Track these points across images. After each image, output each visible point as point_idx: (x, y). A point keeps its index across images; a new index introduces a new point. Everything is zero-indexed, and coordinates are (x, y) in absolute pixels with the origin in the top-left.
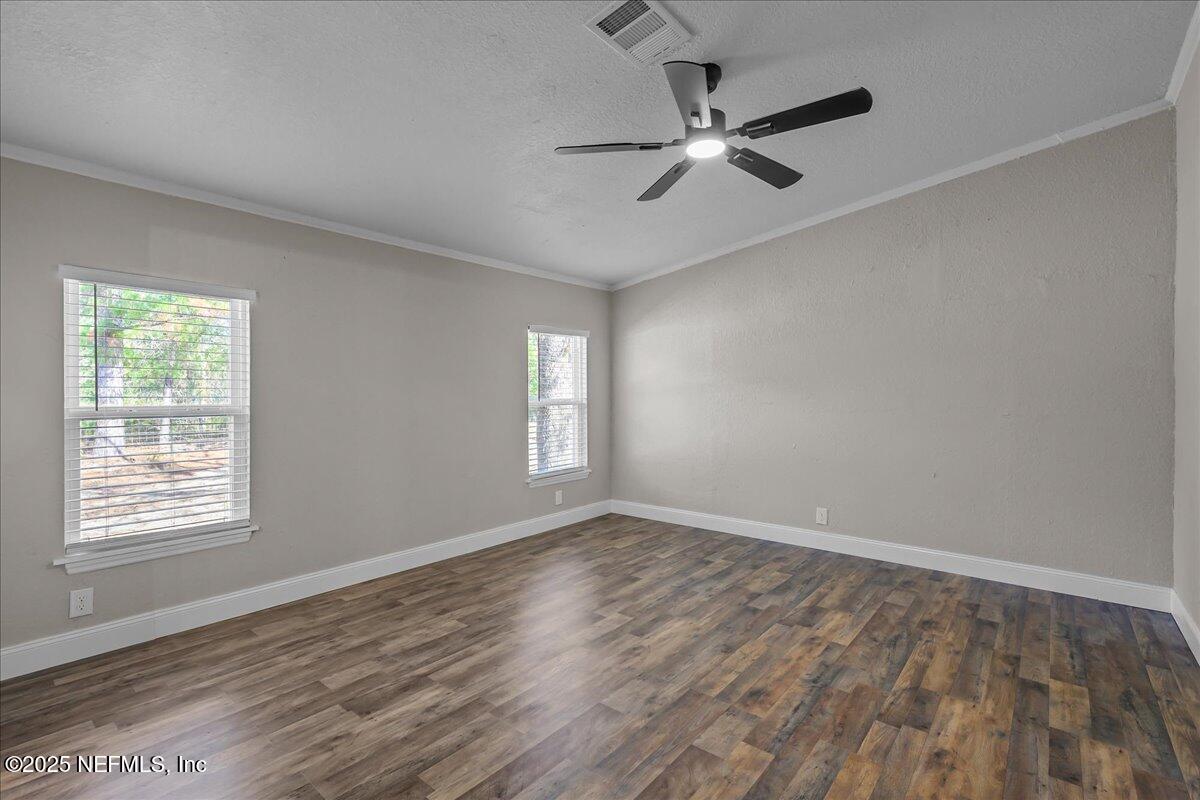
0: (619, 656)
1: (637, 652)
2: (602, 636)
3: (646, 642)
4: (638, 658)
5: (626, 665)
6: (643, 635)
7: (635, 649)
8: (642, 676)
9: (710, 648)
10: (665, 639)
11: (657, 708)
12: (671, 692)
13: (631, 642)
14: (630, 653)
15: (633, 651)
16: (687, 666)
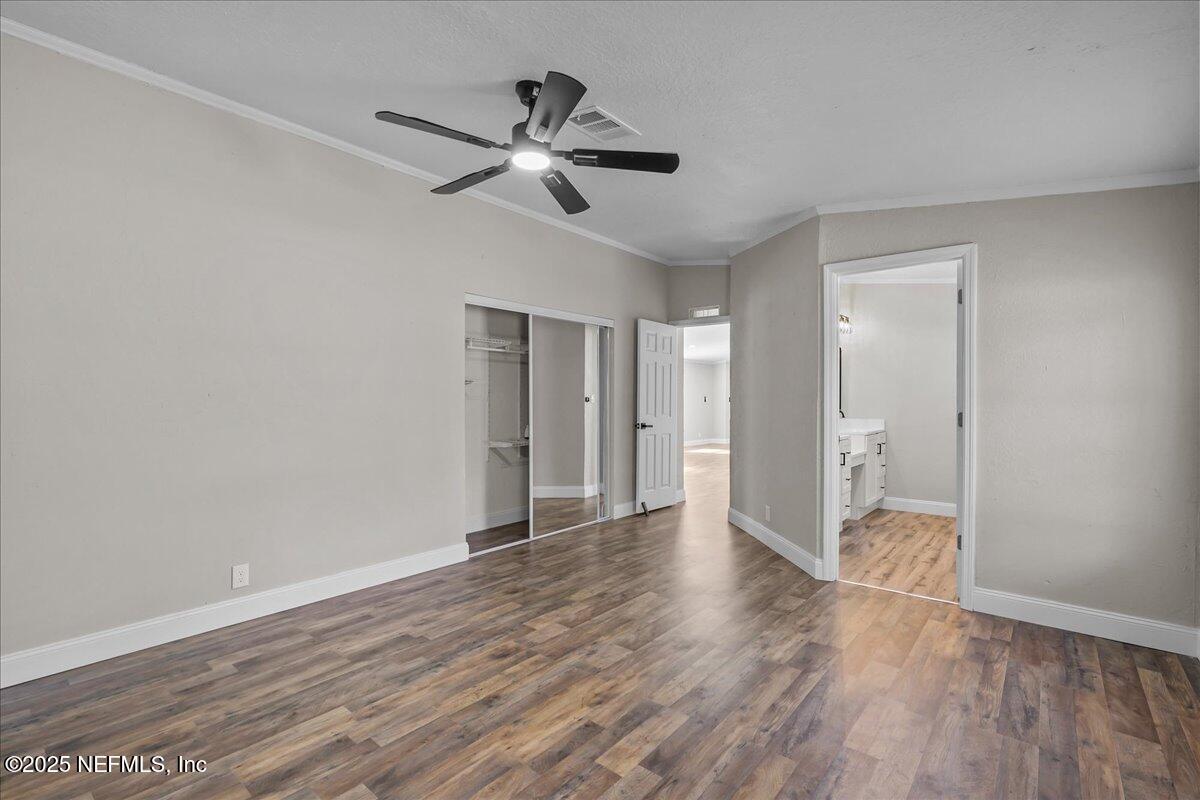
0: (618, 695)
1: (598, 699)
2: (640, 723)
3: (585, 713)
4: (598, 690)
5: (611, 683)
6: (586, 726)
7: (600, 703)
8: (596, 671)
9: (509, 704)
10: (558, 718)
11: (589, 648)
12: (573, 659)
13: (603, 715)
14: (605, 697)
15: (601, 700)
16: (548, 681)
